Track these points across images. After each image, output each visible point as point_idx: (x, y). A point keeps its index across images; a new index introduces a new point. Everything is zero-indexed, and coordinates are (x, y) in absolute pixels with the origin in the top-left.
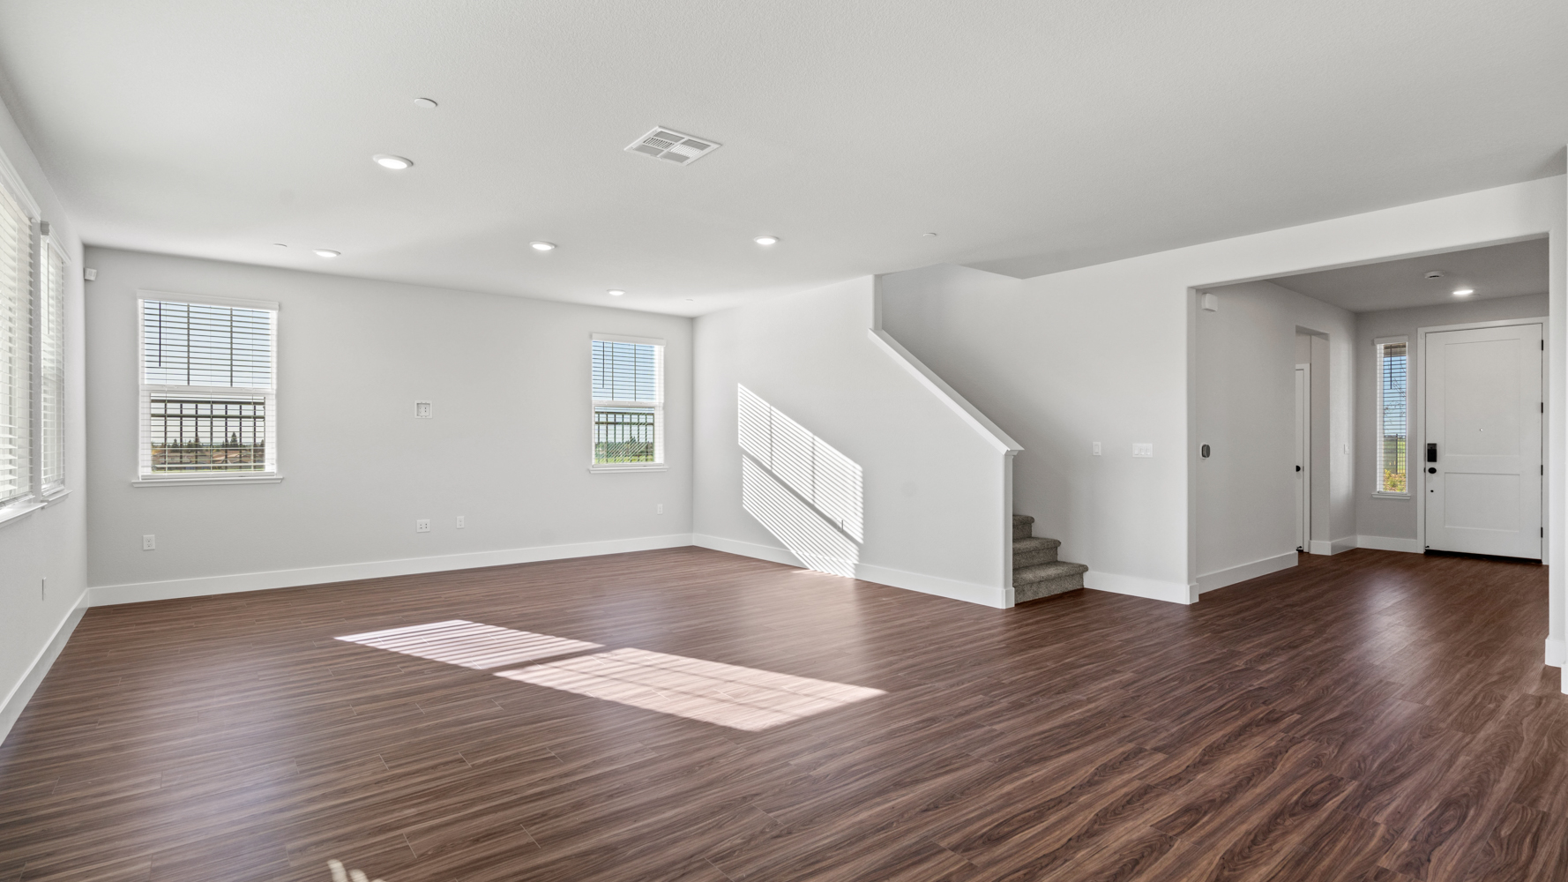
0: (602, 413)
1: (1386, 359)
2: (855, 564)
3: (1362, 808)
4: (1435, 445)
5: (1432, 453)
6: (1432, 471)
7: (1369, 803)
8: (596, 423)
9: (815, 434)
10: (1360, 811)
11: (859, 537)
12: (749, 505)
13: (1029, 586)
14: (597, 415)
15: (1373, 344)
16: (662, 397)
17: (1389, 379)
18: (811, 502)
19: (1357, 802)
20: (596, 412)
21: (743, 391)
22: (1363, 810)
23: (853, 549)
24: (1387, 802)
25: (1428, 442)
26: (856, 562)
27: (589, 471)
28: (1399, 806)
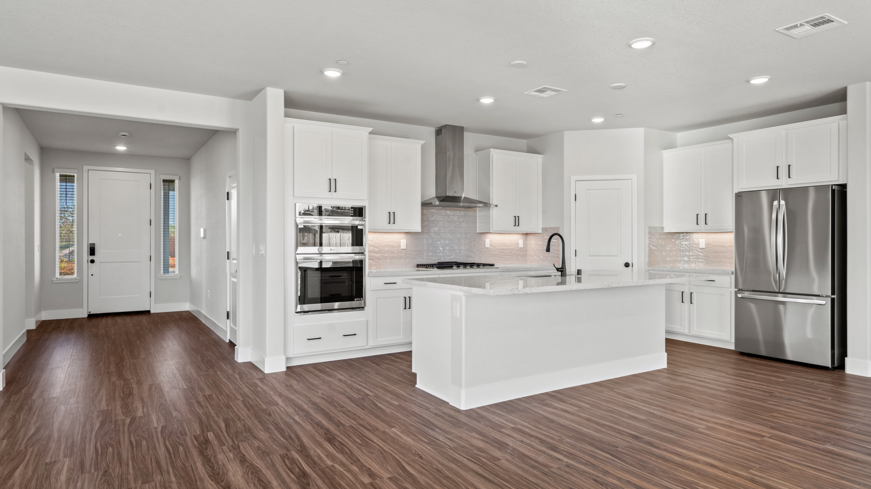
1: (63, 184)
3: (50, 476)
4: (94, 244)
5: (92, 251)
6: (92, 261)
7: (52, 472)
10: (50, 479)
15: (53, 172)
17: (65, 198)
19: (45, 475)
22: (51, 477)
24: (61, 467)
25: (89, 243)
28: (68, 466)
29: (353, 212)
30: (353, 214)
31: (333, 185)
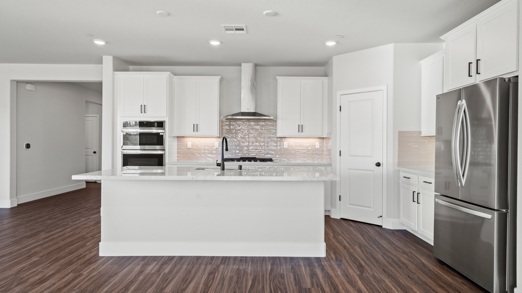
29: (156, 125)
30: (156, 126)
31: (143, 109)
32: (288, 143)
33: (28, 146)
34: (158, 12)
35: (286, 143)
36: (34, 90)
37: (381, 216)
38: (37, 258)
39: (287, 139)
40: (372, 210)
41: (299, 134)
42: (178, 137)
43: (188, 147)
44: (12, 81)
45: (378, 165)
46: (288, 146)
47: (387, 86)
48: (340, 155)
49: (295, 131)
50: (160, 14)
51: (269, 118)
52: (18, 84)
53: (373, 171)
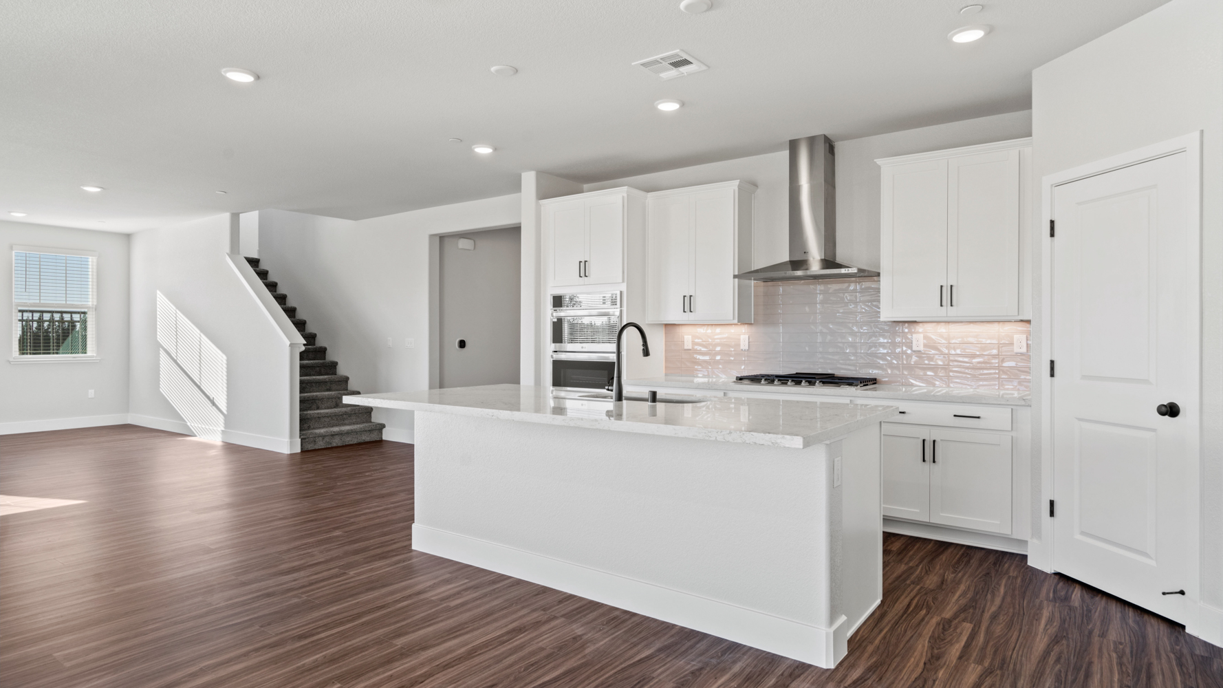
0: (27, 311)
2: (222, 431)
8: (20, 320)
9: (201, 331)
11: (224, 410)
12: (164, 389)
13: (321, 439)
14: (20, 314)
16: (95, 300)
18: (199, 384)
20: (20, 311)
21: (160, 297)
23: (221, 418)
26: (223, 429)
27: (9, 362)
32: (925, 338)
33: (462, 344)
34: (493, 69)
35: (918, 338)
36: (472, 248)
37: (1182, 593)
38: (341, 533)
39: (920, 328)
40: (1153, 563)
41: (943, 312)
42: (666, 325)
43: (686, 347)
44: (432, 236)
45: (1171, 410)
46: (925, 346)
47: (1197, 134)
48: (1052, 375)
49: (928, 306)
50: (497, 71)
51: (846, 272)
52: (442, 240)
53: (1154, 430)
